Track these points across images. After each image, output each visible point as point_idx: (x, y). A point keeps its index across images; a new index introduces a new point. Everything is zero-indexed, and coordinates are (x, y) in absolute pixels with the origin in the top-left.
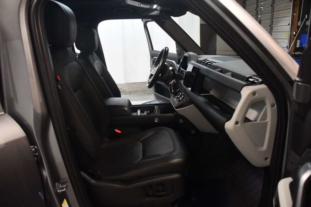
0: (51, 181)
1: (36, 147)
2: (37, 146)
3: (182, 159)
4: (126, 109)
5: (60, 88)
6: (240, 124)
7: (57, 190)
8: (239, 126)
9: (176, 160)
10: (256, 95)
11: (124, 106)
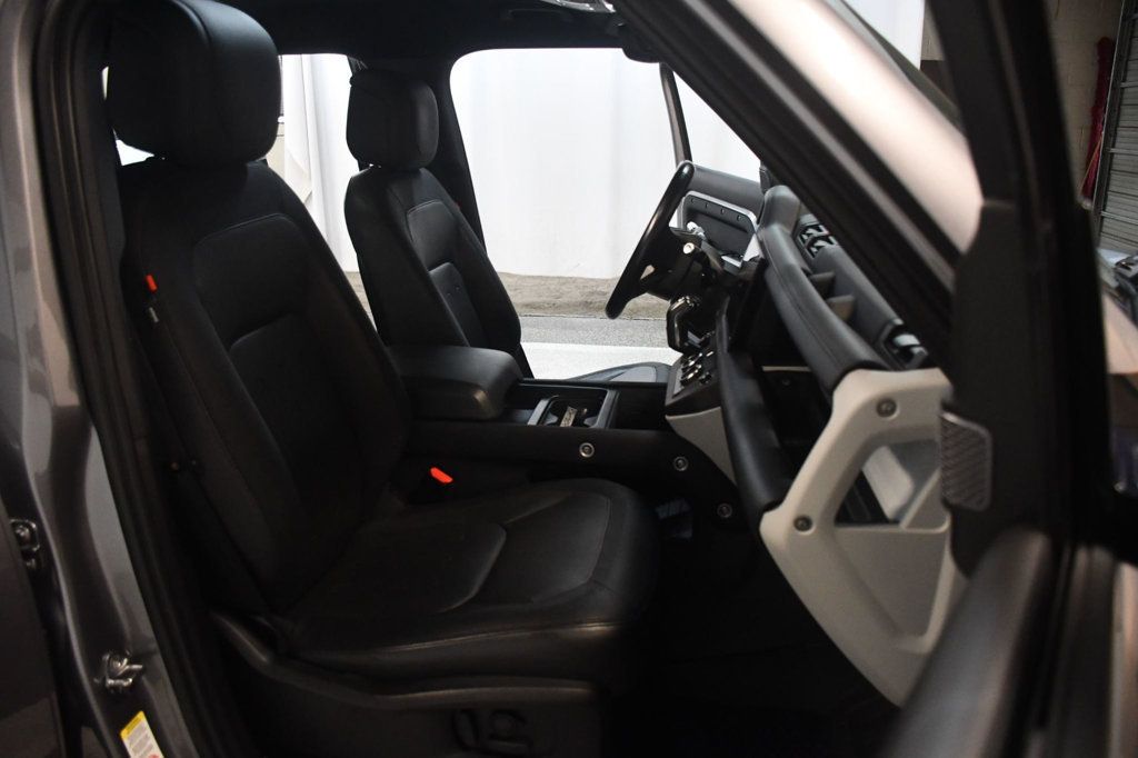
0: (81, 648)
1: (34, 526)
2: (37, 518)
3: (611, 628)
4: (480, 396)
5: (156, 320)
6: (815, 532)
7: (104, 680)
8: (812, 535)
9: (595, 628)
10: (895, 416)
11: (477, 387)
